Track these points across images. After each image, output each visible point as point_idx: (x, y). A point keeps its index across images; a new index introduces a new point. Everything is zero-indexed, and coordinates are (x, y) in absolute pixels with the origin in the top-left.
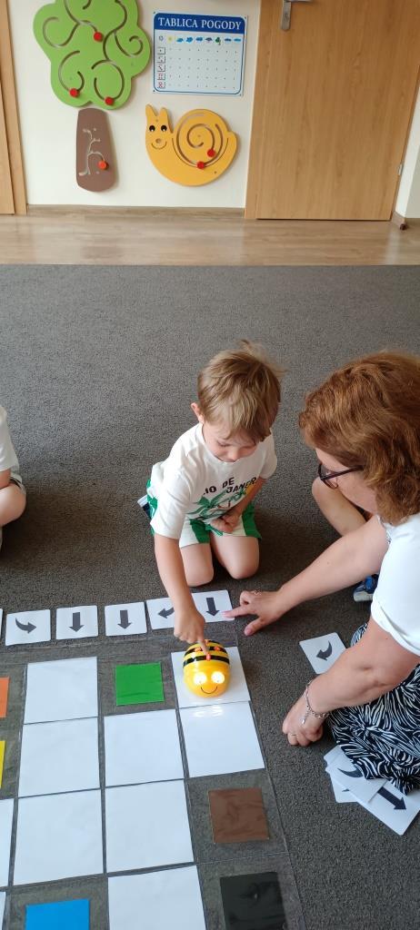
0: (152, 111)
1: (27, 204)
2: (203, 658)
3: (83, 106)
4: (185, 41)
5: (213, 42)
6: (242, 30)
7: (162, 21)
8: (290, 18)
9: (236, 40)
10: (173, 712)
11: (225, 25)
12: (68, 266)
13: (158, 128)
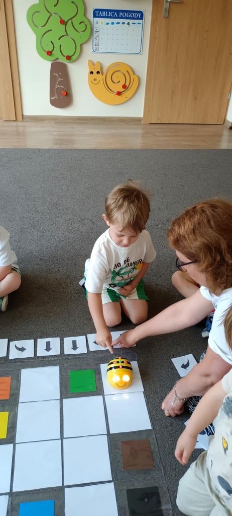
0: (92, 63)
1: (23, 115)
2: (118, 367)
3: (54, 60)
4: (110, 25)
5: (126, 25)
6: (141, 18)
7: (98, 13)
8: (169, 11)
9: (139, 23)
10: (101, 397)
11: (132, 15)
12: (45, 150)
13: (95, 73)
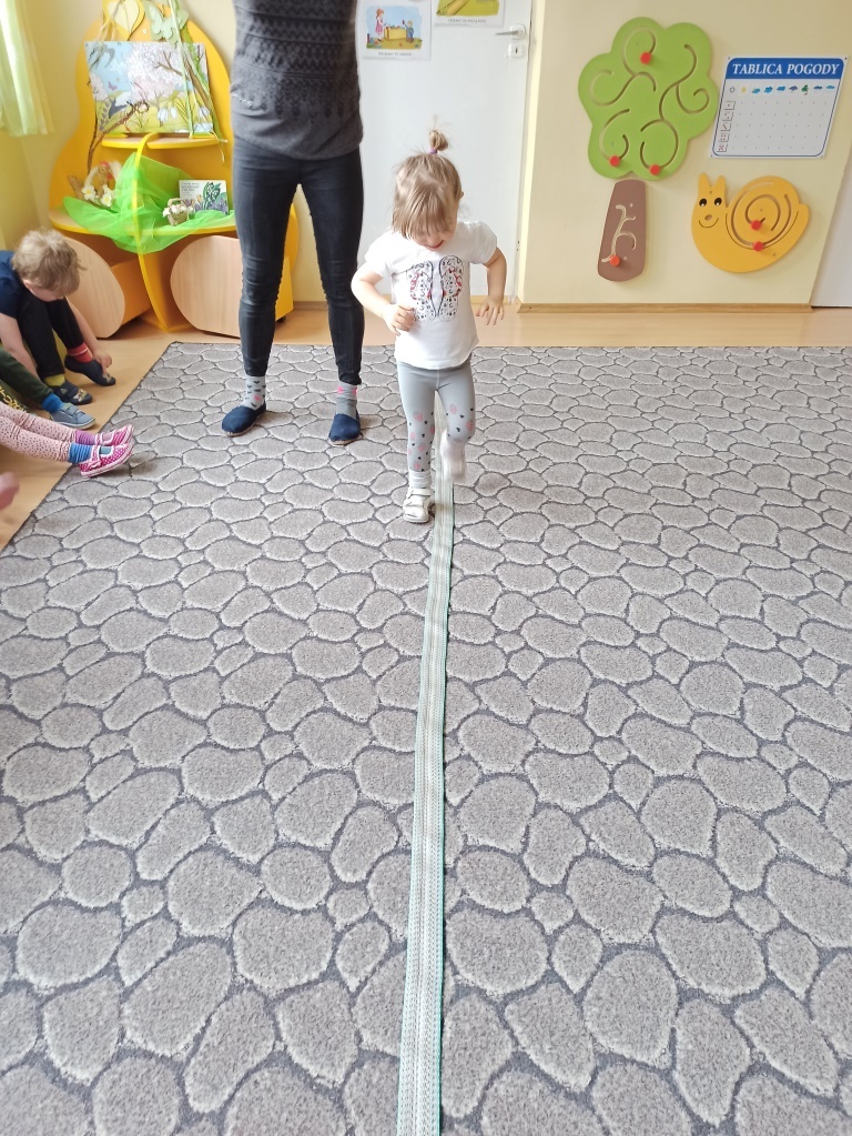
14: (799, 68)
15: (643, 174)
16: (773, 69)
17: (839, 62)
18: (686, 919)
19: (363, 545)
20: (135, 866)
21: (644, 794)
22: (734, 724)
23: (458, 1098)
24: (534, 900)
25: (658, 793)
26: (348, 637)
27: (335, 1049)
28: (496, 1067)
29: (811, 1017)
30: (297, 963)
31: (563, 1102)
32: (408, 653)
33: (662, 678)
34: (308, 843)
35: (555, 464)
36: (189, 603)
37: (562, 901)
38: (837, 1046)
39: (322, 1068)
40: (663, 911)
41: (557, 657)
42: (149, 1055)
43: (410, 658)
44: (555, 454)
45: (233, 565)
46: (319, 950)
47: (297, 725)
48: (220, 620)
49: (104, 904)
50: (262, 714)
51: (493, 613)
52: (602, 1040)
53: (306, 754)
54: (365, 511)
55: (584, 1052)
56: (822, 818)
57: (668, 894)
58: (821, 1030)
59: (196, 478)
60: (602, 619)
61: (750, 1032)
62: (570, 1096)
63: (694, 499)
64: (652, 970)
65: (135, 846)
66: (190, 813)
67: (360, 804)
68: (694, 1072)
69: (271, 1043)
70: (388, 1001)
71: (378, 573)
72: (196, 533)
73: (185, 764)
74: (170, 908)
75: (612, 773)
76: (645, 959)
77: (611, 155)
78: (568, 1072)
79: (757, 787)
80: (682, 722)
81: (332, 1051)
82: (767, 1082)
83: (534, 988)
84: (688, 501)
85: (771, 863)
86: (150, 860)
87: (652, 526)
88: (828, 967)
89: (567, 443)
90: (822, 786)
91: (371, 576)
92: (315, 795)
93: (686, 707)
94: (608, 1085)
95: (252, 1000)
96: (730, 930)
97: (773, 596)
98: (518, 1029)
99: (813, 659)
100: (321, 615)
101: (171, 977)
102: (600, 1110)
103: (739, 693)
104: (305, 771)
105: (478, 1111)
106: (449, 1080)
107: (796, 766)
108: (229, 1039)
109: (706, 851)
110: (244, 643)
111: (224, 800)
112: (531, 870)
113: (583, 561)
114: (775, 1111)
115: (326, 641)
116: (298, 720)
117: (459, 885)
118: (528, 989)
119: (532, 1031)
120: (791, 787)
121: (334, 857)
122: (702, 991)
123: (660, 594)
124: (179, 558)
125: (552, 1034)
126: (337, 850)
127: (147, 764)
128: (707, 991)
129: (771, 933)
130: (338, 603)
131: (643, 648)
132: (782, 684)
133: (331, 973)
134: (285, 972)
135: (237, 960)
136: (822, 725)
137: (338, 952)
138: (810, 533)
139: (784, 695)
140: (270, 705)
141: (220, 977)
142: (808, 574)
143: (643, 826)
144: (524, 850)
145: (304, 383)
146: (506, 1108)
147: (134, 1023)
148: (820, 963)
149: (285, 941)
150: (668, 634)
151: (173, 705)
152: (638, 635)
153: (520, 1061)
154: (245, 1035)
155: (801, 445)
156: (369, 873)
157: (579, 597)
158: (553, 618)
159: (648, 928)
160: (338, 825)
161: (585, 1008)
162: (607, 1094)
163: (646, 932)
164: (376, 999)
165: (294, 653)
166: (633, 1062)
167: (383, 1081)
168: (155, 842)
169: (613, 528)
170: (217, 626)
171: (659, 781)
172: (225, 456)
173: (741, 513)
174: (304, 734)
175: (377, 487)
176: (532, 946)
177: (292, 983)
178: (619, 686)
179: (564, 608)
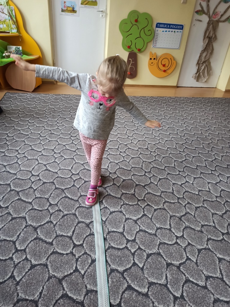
14: (173, 27)
15: (136, 51)
16: (167, 26)
17: (182, 26)
18: (166, 245)
19: (70, 150)
20: (15, 246)
21: (152, 214)
22: (171, 194)
23: (115, 299)
24: (128, 244)
25: (155, 213)
26: (70, 176)
27: (80, 291)
28: (124, 290)
29: (198, 266)
30: (66, 269)
31: (141, 297)
32: (87, 180)
33: (153, 183)
34: (65, 235)
35: (119, 127)
36: (22, 169)
37: (135, 244)
38: (205, 273)
39: (77, 296)
40: (160, 243)
41: (126, 179)
42: (27, 300)
43: (88, 181)
44: (119, 124)
45: (34, 157)
46: (72, 264)
47: (58, 202)
48: (32, 173)
49: (8, 258)
50: (48, 199)
51: (108, 168)
52: (149, 279)
53: (62, 210)
54: (70, 141)
55: (145, 283)
56: (194, 216)
57: (161, 239)
58: (200, 269)
59: (19, 132)
60: (136, 168)
61: (185, 272)
62: (143, 295)
63: (155, 136)
64: (159, 259)
65: (15, 240)
66: (30, 229)
67: (79, 222)
68: (172, 284)
69: (62, 292)
70: (93, 276)
71: (76, 158)
72: (21, 148)
73: (27, 215)
74: (28, 257)
75: (143, 209)
76: (157, 257)
77: (128, 45)
78: (142, 289)
79: (179, 210)
80: (159, 194)
81: (79, 291)
82: (190, 284)
83: (130, 268)
84: (154, 137)
85: (184, 229)
86: (20, 244)
87: (146, 143)
88: (200, 253)
89: (121, 122)
90: (194, 208)
91: (73, 159)
92: (66, 221)
93: (160, 190)
94: (152, 290)
95: (55, 280)
96: (177, 247)
97: (177, 160)
98: (128, 279)
99: (188, 176)
100: (61, 170)
101: (31, 277)
102: (151, 297)
103: (172, 186)
104: (62, 214)
105: (120, 302)
106: (112, 295)
107: (187, 204)
108: (50, 292)
109: (168, 227)
110: (40, 180)
111: (40, 224)
112: (126, 236)
113: (129, 153)
114: (192, 291)
115: (63, 178)
116: (58, 200)
117: (108, 242)
118: (129, 268)
119: (131, 279)
120: (187, 209)
121: (73, 238)
122: (172, 263)
123: (150, 161)
124: (17, 156)
125: (137, 279)
126: (74, 236)
127: (15, 216)
128: (173, 263)
129: (186, 246)
130: (65, 167)
131: (147, 175)
132: (181, 183)
133: (76, 270)
134: (63, 272)
135: (49, 269)
136: (192, 193)
137: (78, 264)
138: (183, 144)
139: (182, 186)
140: (50, 197)
141: (45, 275)
142: (184, 155)
143: (153, 222)
144: (124, 231)
145: (48, 105)
146: (127, 300)
147: (21, 291)
148: (198, 253)
149: (62, 263)
150: (153, 172)
151: (21, 198)
152: (146, 172)
153: (129, 288)
154: (54, 290)
155: (178, 122)
156: (83, 242)
157: (130, 162)
158: (124, 169)
159: (157, 248)
160: (73, 229)
161: (144, 271)
162: (152, 293)
163: (157, 250)
164: (89, 276)
165: (55, 181)
166: (157, 283)
167: (94, 298)
168: (21, 238)
169: (136, 144)
170: (31, 175)
171: (155, 210)
172: (27, 125)
173: (166, 139)
174: (61, 204)
175: (72, 134)
176: (129, 256)
177: (66, 274)
178: (143, 186)
179: (126, 166)
